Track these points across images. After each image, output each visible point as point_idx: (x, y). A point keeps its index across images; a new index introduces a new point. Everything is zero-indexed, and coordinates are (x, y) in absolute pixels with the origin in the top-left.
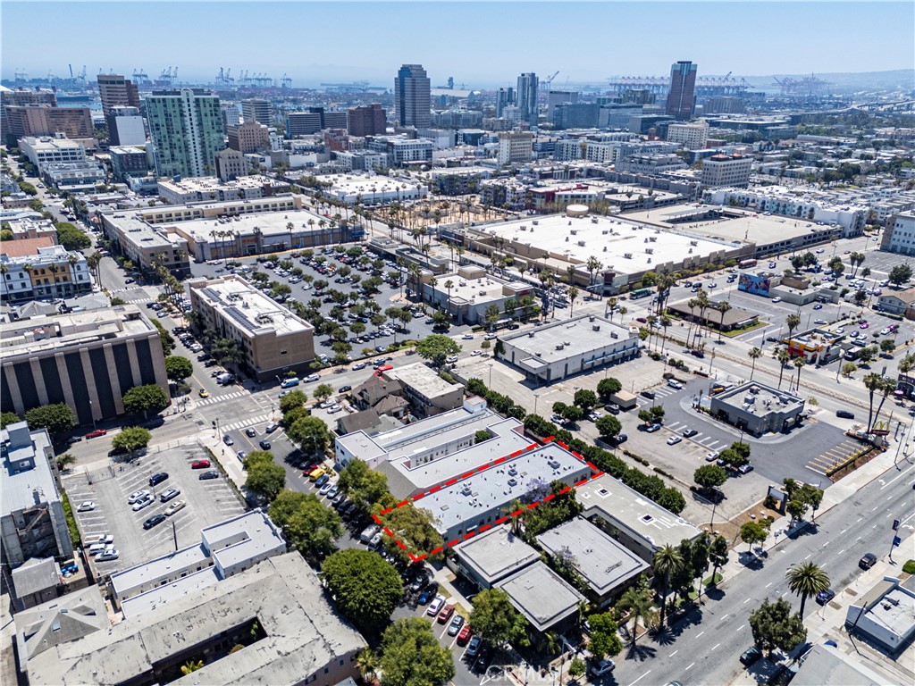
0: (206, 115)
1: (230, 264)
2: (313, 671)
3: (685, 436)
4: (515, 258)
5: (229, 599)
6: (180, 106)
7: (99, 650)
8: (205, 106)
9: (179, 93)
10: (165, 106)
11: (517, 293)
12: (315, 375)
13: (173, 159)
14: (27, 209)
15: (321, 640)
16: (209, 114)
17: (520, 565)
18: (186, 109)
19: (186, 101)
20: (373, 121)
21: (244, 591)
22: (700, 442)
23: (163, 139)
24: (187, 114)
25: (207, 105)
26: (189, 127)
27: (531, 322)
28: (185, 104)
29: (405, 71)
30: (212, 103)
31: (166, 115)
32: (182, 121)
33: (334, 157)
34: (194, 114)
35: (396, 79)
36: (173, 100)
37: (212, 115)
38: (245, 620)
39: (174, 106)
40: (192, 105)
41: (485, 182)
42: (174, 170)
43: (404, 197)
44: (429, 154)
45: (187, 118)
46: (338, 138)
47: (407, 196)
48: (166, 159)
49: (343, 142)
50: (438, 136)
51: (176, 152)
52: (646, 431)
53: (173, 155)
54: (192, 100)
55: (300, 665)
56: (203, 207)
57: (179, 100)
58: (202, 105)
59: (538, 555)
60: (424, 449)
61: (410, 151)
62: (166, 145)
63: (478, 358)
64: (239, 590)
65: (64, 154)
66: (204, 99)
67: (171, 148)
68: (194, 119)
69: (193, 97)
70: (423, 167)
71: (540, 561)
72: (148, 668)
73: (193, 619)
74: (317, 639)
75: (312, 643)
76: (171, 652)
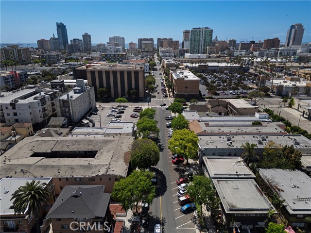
2: (94, 175)
5: (94, 142)
9: (200, 29)
17: (247, 176)
19: (202, 31)
20: (274, 45)
23: (192, 44)
24: (201, 35)
25: (208, 32)
26: (201, 40)
28: (201, 33)
30: (210, 32)
33: (252, 53)
37: (209, 36)
38: (93, 150)
39: (198, 33)
44: (295, 53)
45: (201, 37)
54: (204, 31)
55: (92, 171)
59: (254, 176)
61: (286, 52)
62: (193, 46)
64: (100, 140)
66: (208, 30)
68: (203, 37)
72: (49, 151)
73: (77, 143)
74: (107, 165)
75: (103, 165)
76: (61, 150)
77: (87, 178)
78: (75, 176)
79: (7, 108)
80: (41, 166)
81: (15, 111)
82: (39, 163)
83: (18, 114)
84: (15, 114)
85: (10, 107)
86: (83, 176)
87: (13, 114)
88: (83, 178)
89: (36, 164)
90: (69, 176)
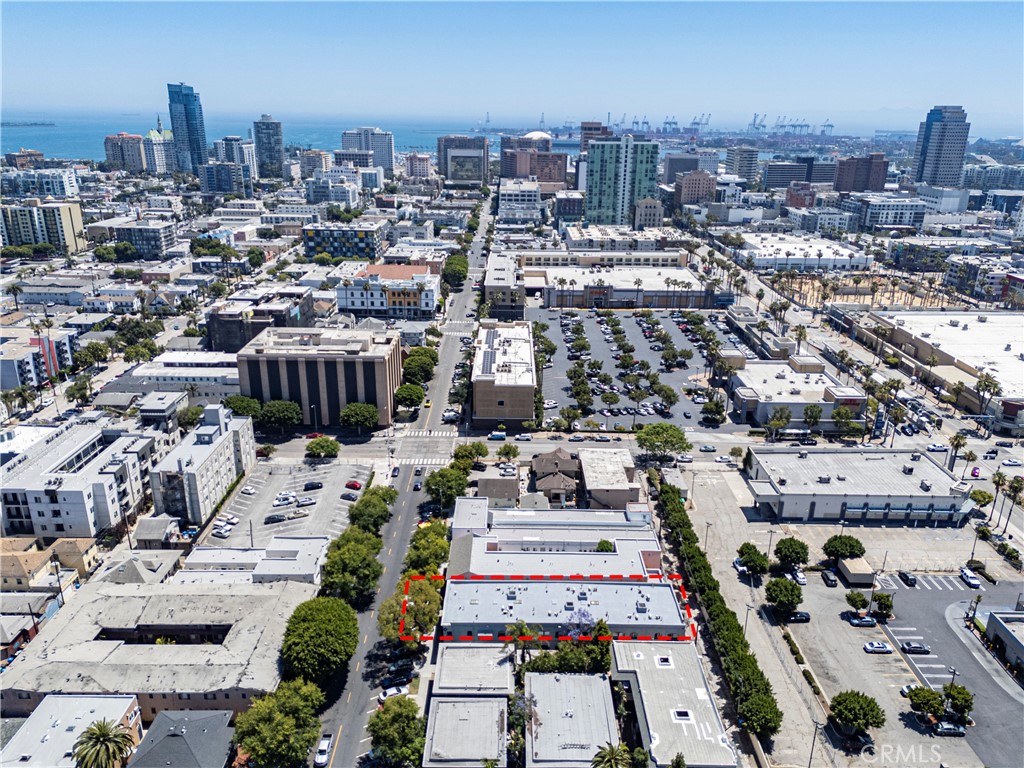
0: (641, 162)
1: (567, 314)
2: (214, 689)
3: (903, 650)
4: (903, 360)
5: (228, 601)
6: (618, 152)
7: (117, 597)
8: (642, 153)
9: (619, 140)
10: (603, 152)
11: (837, 400)
12: (529, 435)
13: (600, 206)
14: (454, 241)
15: (243, 668)
16: (644, 162)
17: (482, 692)
18: (623, 156)
19: (624, 147)
20: (868, 176)
21: (244, 599)
22: (917, 666)
23: (594, 185)
24: (623, 160)
25: (645, 151)
26: (622, 174)
27: (843, 442)
28: (623, 151)
29: (936, 115)
30: (651, 149)
31: (602, 161)
32: (617, 168)
33: (785, 214)
34: (629, 160)
35: (922, 124)
36: (612, 146)
37: (647, 162)
38: (223, 623)
39: (611, 152)
40: (630, 151)
41: (955, 258)
42: (599, 217)
43: (835, 267)
44: (919, 217)
45: (622, 165)
46: (802, 192)
47: (839, 265)
48: (593, 205)
49: (808, 198)
50: (942, 196)
51: (604, 199)
52: (849, 621)
53: (600, 202)
54: (630, 146)
55: (211, 679)
56: (581, 255)
57: (618, 146)
58: (639, 152)
59: (511, 690)
60: (537, 539)
61: (890, 212)
62: (596, 191)
63: (723, 466)
64: (240, 597)
65: (522, 196)
66: (643, 145)
67: (600, 194)
68: (629, 165)
69: (631, 143)
70: (892, 232)
71: (506, 699)
72: (132, 626)
73: (191, 604)
74: (242, 665)
75: (235, 666)
76: (156, 622)
77: (200, 694)
78: (178, 691)
79: (37, 500)
80: (115, 667)
81: (56, 507)
82: (112, 659)
83: (63, 513)
84: (56, 513)
85: (46, 499)
86: (193, 691)
87: (51, 514)
88: (194, 694)
89: (105, 662)
90: (167, 691)
